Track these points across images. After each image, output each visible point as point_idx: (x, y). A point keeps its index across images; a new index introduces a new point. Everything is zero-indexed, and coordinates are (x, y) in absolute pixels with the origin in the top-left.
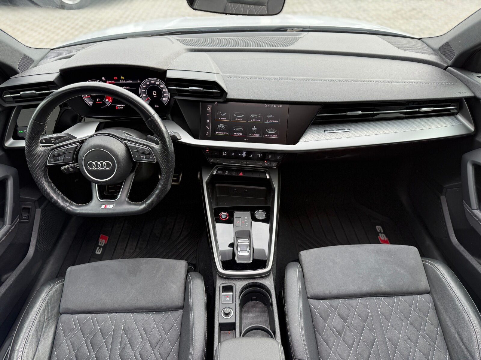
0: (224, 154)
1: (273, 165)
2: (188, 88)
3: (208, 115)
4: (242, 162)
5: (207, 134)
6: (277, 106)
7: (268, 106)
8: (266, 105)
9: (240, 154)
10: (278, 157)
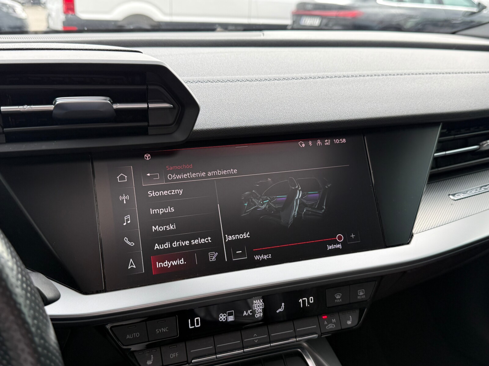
0: (193, 324)
1: (349, 322)
2: (50, 103)
3: (124, 198)
4: (256, 338)
5: (132, 265)
6: (332, 142)
7: (307, 145)
8: (301, 144)
9: (245, 313)
10: (361, 294)
